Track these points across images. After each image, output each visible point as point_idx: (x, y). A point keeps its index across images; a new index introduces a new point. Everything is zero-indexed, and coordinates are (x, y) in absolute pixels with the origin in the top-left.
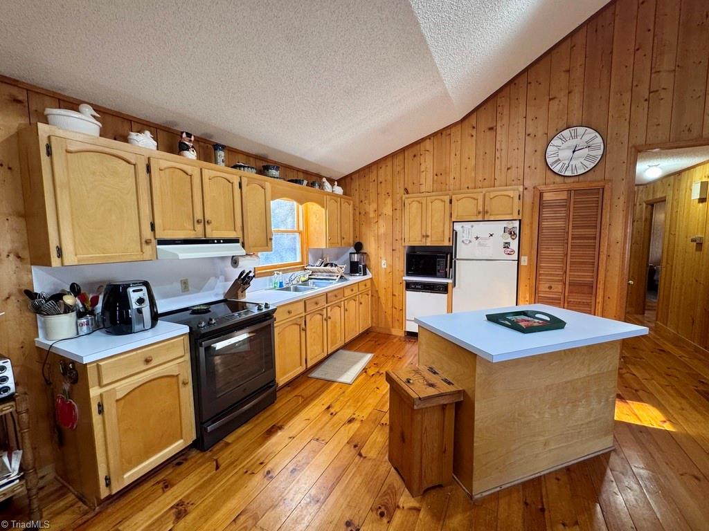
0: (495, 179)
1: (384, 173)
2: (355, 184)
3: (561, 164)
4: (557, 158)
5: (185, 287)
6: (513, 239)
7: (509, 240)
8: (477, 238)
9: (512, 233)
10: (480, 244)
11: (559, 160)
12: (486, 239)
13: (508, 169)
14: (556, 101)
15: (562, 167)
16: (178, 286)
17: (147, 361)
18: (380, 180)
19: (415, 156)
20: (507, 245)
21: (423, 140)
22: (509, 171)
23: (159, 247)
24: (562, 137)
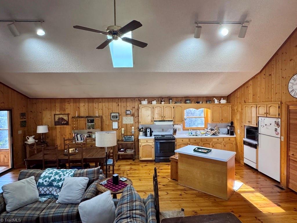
0: (272, 98)
1: (239, 94)
2: (232, 98)
3: (294, 92)
4: (292, 89)
5: (163, 130)
6: (278, 127)
7: (277, 128)
8: (266, 125)
9: (278, 124)
10: (267, 128)
11: (293, 90)
12: (268, 126)
13: (276, 93)
14: (293, 61)
15: (295, 94)
16: (161, 130)
17: (147, 141)
18: (238, 96)
19: (247, 87)
20: (276, 130)
21: (249, 81)
22: (277, 94)
23: (154, 122)
24: (294, 79)
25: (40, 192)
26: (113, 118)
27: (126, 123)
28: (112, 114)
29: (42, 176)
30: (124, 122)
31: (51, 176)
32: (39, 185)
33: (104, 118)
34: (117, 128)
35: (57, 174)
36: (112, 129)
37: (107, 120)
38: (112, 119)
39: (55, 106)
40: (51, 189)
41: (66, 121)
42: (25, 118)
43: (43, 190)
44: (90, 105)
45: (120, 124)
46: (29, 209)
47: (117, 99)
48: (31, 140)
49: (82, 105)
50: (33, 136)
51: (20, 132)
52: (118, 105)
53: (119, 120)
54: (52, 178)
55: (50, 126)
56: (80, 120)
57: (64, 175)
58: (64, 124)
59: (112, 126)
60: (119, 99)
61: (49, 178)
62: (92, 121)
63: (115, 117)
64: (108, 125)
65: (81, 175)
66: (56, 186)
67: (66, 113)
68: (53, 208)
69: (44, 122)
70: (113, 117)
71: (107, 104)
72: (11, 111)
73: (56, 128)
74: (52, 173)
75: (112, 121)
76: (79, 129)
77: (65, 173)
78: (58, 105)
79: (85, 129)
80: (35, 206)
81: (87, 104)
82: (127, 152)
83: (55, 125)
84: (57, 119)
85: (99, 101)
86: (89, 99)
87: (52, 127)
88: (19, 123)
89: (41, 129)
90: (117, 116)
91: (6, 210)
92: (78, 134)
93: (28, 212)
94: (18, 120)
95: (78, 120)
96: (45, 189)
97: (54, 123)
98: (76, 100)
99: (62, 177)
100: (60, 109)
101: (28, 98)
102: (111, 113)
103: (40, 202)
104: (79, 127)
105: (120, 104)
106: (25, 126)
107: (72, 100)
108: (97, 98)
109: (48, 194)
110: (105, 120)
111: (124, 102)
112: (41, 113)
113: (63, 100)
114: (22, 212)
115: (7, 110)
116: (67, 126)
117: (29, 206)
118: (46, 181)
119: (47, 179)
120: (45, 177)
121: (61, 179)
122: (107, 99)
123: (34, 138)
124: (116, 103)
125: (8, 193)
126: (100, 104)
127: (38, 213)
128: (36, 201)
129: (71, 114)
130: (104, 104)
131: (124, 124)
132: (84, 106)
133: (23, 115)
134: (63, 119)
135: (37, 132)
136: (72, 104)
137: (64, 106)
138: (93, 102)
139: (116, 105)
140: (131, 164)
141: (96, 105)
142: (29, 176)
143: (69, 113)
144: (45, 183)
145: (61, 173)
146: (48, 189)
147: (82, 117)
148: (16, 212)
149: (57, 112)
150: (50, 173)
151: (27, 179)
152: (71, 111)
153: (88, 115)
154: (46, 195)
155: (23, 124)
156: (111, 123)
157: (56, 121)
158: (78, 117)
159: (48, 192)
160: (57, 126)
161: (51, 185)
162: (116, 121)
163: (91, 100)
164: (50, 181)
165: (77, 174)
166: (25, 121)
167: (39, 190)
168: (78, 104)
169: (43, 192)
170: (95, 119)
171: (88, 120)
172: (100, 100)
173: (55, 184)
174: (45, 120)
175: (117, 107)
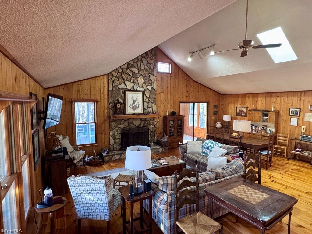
25: (202, 151)
26: (292, 114)
27: (310, 121)
28: (291, 110)
29: (205, 142)
30: (306, 119)
31: (209, 144)
32: (203, 147)
33: (281, 113)
34: (297, 125)
35: (212, 143)
36: (289, 125)
37: (285, 115)
38: (290, 115)
39: (238, 100)
40: (207, 151)
41: (244, 113)
42: (217, 109)
43: (204, 150)
44: (268, 99)
45: (301, 121)
46: (194, 155)
47: (300, 93)
48: (219, 125)
49: (260, 99)
50: (220, 122)
51: (213, 118)
52: (300, 99)
53: (299, 116)
54: (209, 145)
55: (233, 116)
56: (255, 113)
57: (216, 145)
58: (243, 116)
59: (289, 122)
60: (302, 93)
61: (208, 145)
62: (267, 115)
63: (295, 113)
64: (285, 121)
65: (224, 148)
66: (210, 150)
67: (246, 106)
68: (204, 159)
69: (229, 113)
70: (292, 112)
71: (286, 99)
72: (208, 103)
73: (237, 118)
74: (210, 142)
75: (291, 117)
76: (253, 121)
77: (217, 144)
78: (240, 99)
79: (259, 121)
80: (198, 155)
81: (265, 98)
82: (303, 153)
83: (237, 116)
84: (239, 111)
85: (278, 96)
86: (267, 94)
87: (234, 117)
88: (213, 112)
89: (226, 118)
90: (298, 112)
91: (186, 152)
92: (253, 126)
93: (194, 156)
94: (212, 110)
95: (254, 113)
96: (205, 150)
97: (236, 114)
98: (255, 95)
99: (214, 146)
100: (241, 102)
101: (220, 94)
102: (290, 108)
103: (201, 155)
104: (253, 119)
105: (303, 98)
106: (217, 115)
107: (251, 95)
108: (275, 93)
109: (206, 153)
110: (283, 115)
111: (309, 96)
112: (228, 105)
113: (244, 95)
114: (191, 155)
115: (206, 103)
116: (245, 117)
117: (195, 155)
118: (206, 145)
119: (207, 144)
120: (206, 143)
121: (214, 147)
122: (287, 93)
123: (221, 124)
124: (298, 97)
125: (189, 145)
126: (278, 99)
127: (197, 158)
128: (199, 154)
129: (249, 107)
130: (282, 98)
131: (306, 122)
132: (262, 100)
133: (215, 106)
134: (242, 111)
135: (223, 120)
136: (251, 99)
137: (244, 100)
138: (271, 96)
139: (297, 100)
140: (304, 166)
141: (273, 99)
142: (200, 141)
143: (248, 106)
144: (205, 146)
145: (215, 144)
146: (206, 150)
147: (258, 111)
148: (189, 154)
149: (239, 105)
150: (209, 142)
151: (199, 142)
152: (250, 104)
153: (264, 109)
154: (205, 153)
155: (216, 113)
156: (289, 119)
157: (237, 112)
158: (254, 110)
159: (206, 152)
160: (238, 117)
161: (208, 148)
162: (295, 117)
163: (269, 94)
164: (208, 146)
165: (222, 147)
166: (217, 111)
167: (202, 149)
168: (256, 99)
169: (203, 151)
170: (269, 113)
171: (263, 114)
172: (279, 94)
173: (210, 148)
174: (230, 111)
175: (299, 101)
